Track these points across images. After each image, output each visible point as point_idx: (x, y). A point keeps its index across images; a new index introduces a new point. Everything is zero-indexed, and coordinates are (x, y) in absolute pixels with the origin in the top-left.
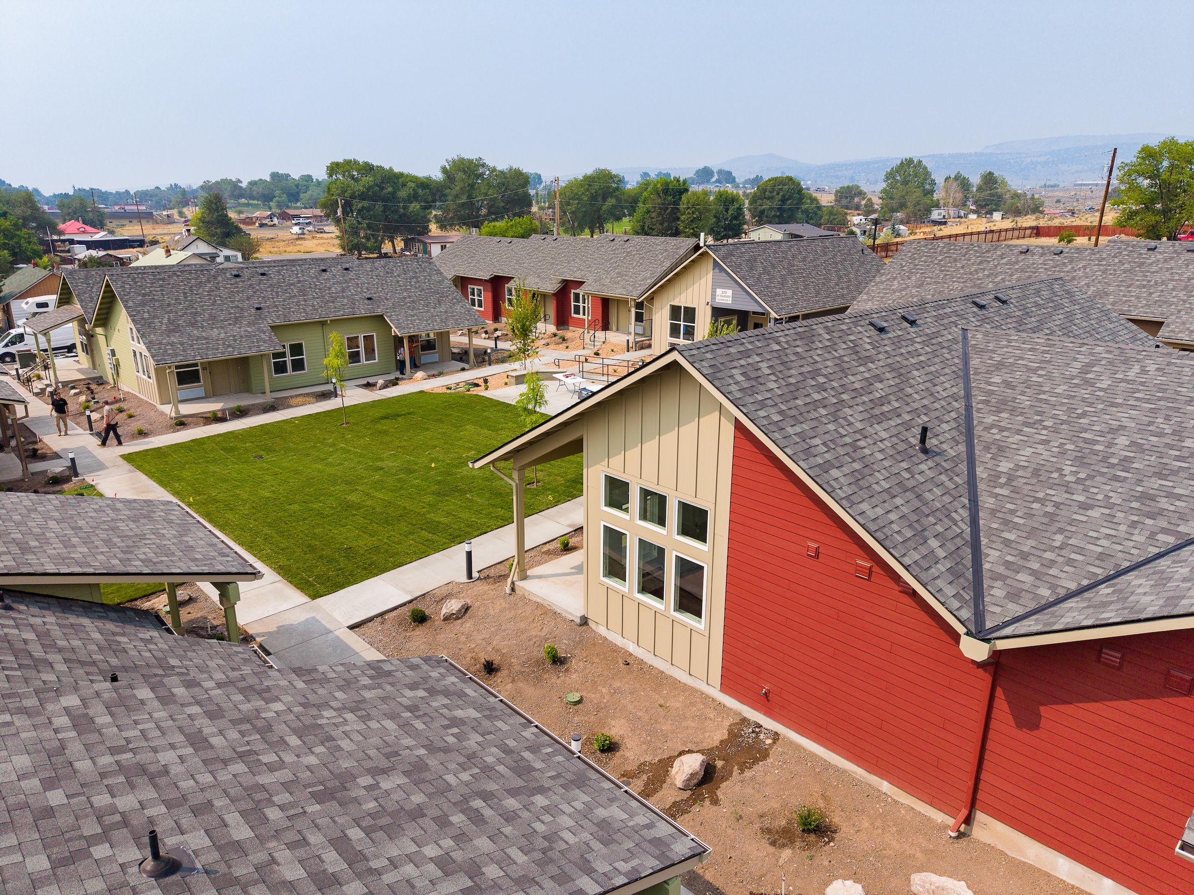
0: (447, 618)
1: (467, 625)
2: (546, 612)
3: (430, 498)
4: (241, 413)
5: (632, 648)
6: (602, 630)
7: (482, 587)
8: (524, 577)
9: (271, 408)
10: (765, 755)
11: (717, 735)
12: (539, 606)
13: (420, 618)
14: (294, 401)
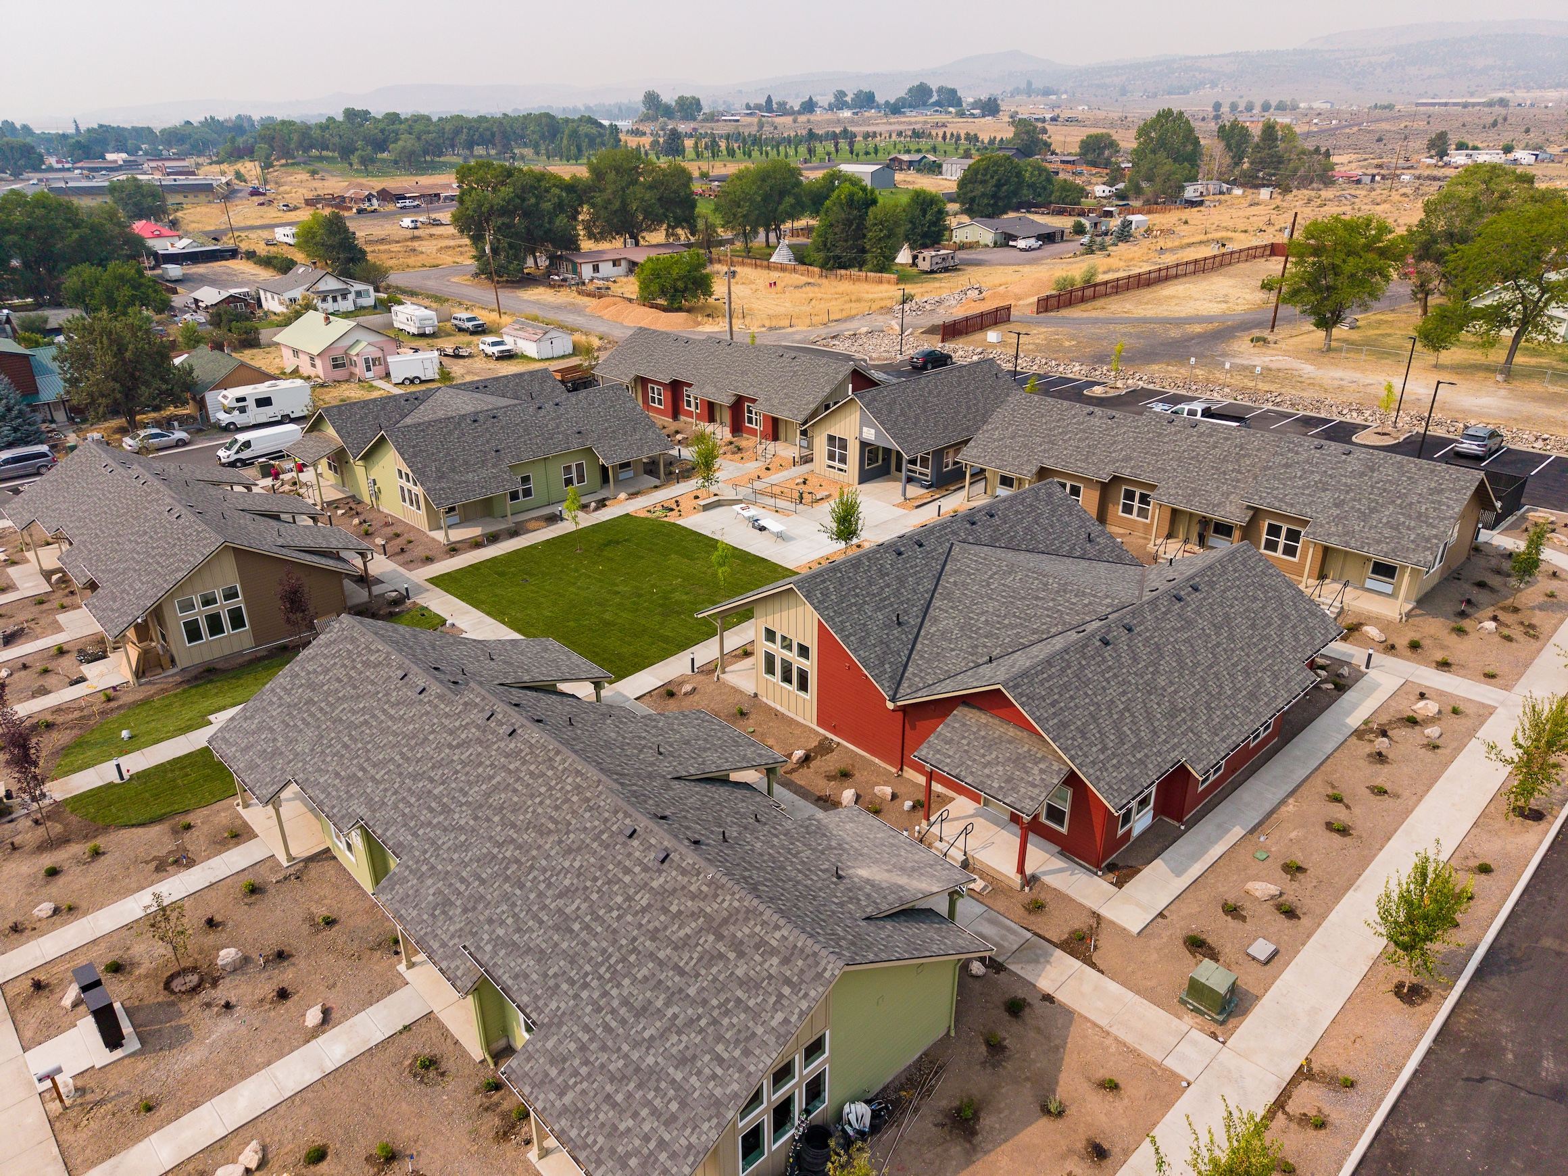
0: (685, 694)
1: (696, 697)
2: (736, 691)
3: (658, 618)
4: (493, 538)
5: (779, 708)
6: (764, 700)
7: (701, 677)
8: (724, 672)
9: (514, 533)
10: (832, 751)
11: (813, 744)
12: (732, 688)
13: (671, 694)
14: (531, 525)
